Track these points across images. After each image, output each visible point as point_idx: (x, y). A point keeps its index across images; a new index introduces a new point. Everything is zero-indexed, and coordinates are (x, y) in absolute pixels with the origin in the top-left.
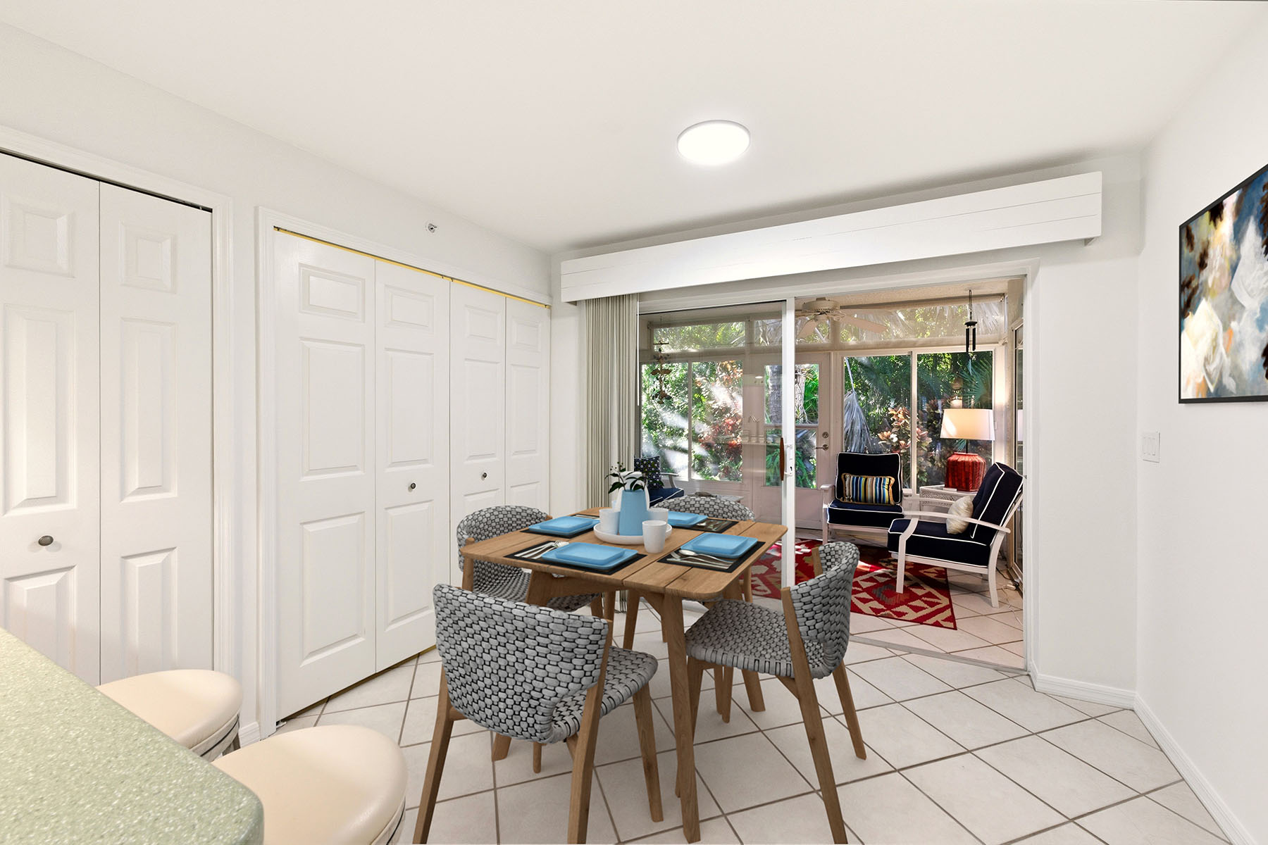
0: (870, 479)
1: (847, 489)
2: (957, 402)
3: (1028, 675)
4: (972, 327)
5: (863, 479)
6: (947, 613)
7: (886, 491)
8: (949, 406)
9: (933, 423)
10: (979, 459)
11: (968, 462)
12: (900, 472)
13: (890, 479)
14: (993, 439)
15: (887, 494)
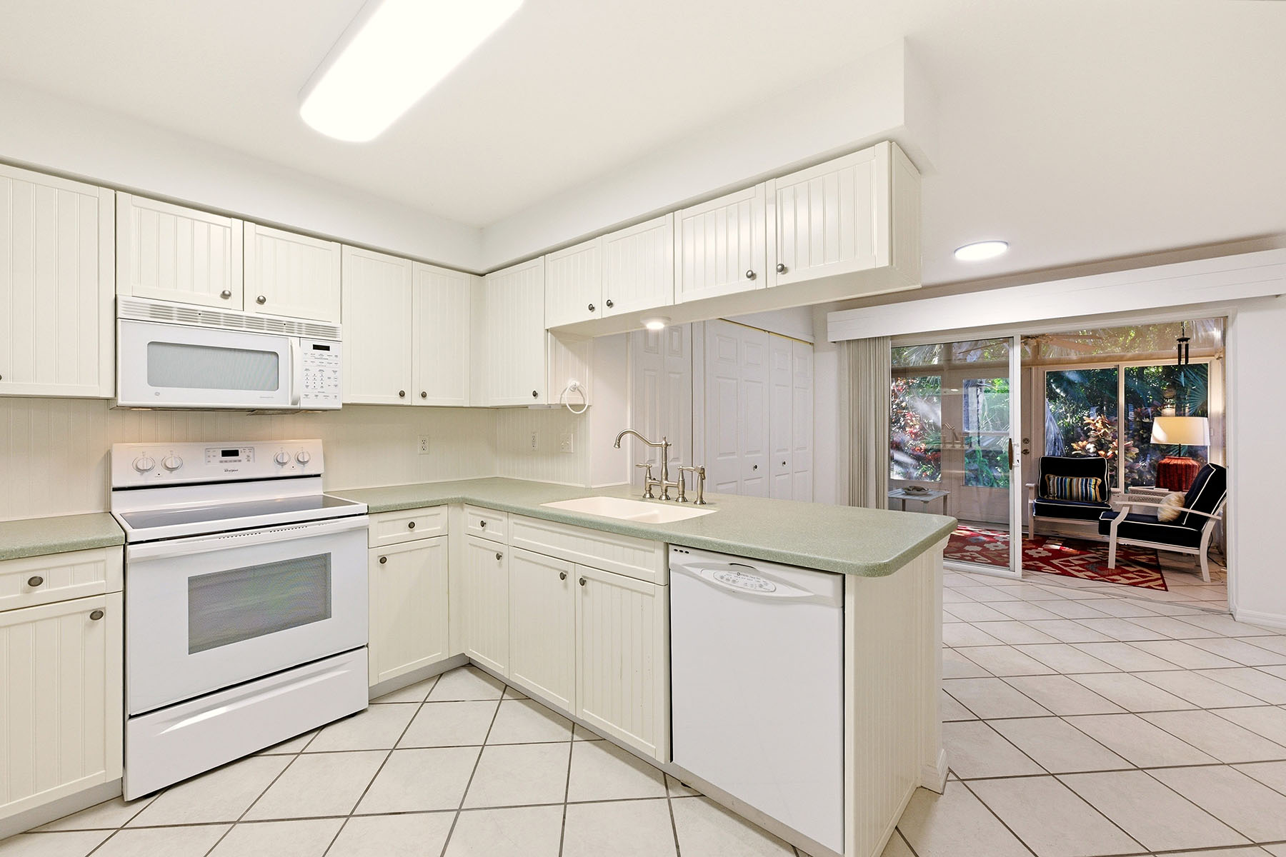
0: (1075, 480)
1: (1051, 488)
2: (1169, 410)
3: (1230, 614)
4: (1185, 343)
5: (1068, 480)
6: (1160, 582)
7: (1093, 491)
8: (1160, 415)
9: (1141, 432)
10: (1192, 462)
11: (1181, 465)
12: (1107, 474)
13: (1096, 480)
14: (1208, 444)
15: (1093, 492)
